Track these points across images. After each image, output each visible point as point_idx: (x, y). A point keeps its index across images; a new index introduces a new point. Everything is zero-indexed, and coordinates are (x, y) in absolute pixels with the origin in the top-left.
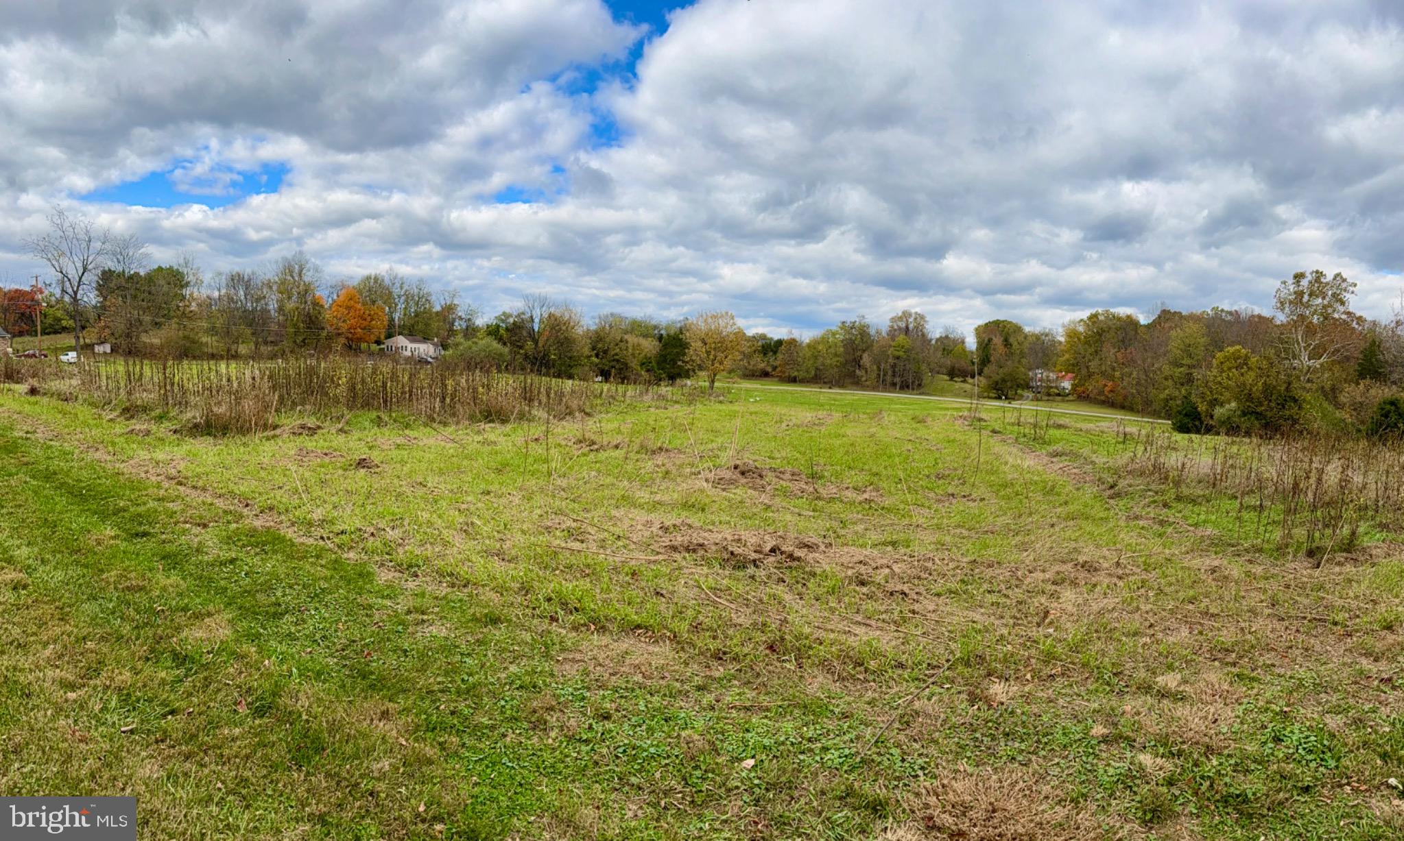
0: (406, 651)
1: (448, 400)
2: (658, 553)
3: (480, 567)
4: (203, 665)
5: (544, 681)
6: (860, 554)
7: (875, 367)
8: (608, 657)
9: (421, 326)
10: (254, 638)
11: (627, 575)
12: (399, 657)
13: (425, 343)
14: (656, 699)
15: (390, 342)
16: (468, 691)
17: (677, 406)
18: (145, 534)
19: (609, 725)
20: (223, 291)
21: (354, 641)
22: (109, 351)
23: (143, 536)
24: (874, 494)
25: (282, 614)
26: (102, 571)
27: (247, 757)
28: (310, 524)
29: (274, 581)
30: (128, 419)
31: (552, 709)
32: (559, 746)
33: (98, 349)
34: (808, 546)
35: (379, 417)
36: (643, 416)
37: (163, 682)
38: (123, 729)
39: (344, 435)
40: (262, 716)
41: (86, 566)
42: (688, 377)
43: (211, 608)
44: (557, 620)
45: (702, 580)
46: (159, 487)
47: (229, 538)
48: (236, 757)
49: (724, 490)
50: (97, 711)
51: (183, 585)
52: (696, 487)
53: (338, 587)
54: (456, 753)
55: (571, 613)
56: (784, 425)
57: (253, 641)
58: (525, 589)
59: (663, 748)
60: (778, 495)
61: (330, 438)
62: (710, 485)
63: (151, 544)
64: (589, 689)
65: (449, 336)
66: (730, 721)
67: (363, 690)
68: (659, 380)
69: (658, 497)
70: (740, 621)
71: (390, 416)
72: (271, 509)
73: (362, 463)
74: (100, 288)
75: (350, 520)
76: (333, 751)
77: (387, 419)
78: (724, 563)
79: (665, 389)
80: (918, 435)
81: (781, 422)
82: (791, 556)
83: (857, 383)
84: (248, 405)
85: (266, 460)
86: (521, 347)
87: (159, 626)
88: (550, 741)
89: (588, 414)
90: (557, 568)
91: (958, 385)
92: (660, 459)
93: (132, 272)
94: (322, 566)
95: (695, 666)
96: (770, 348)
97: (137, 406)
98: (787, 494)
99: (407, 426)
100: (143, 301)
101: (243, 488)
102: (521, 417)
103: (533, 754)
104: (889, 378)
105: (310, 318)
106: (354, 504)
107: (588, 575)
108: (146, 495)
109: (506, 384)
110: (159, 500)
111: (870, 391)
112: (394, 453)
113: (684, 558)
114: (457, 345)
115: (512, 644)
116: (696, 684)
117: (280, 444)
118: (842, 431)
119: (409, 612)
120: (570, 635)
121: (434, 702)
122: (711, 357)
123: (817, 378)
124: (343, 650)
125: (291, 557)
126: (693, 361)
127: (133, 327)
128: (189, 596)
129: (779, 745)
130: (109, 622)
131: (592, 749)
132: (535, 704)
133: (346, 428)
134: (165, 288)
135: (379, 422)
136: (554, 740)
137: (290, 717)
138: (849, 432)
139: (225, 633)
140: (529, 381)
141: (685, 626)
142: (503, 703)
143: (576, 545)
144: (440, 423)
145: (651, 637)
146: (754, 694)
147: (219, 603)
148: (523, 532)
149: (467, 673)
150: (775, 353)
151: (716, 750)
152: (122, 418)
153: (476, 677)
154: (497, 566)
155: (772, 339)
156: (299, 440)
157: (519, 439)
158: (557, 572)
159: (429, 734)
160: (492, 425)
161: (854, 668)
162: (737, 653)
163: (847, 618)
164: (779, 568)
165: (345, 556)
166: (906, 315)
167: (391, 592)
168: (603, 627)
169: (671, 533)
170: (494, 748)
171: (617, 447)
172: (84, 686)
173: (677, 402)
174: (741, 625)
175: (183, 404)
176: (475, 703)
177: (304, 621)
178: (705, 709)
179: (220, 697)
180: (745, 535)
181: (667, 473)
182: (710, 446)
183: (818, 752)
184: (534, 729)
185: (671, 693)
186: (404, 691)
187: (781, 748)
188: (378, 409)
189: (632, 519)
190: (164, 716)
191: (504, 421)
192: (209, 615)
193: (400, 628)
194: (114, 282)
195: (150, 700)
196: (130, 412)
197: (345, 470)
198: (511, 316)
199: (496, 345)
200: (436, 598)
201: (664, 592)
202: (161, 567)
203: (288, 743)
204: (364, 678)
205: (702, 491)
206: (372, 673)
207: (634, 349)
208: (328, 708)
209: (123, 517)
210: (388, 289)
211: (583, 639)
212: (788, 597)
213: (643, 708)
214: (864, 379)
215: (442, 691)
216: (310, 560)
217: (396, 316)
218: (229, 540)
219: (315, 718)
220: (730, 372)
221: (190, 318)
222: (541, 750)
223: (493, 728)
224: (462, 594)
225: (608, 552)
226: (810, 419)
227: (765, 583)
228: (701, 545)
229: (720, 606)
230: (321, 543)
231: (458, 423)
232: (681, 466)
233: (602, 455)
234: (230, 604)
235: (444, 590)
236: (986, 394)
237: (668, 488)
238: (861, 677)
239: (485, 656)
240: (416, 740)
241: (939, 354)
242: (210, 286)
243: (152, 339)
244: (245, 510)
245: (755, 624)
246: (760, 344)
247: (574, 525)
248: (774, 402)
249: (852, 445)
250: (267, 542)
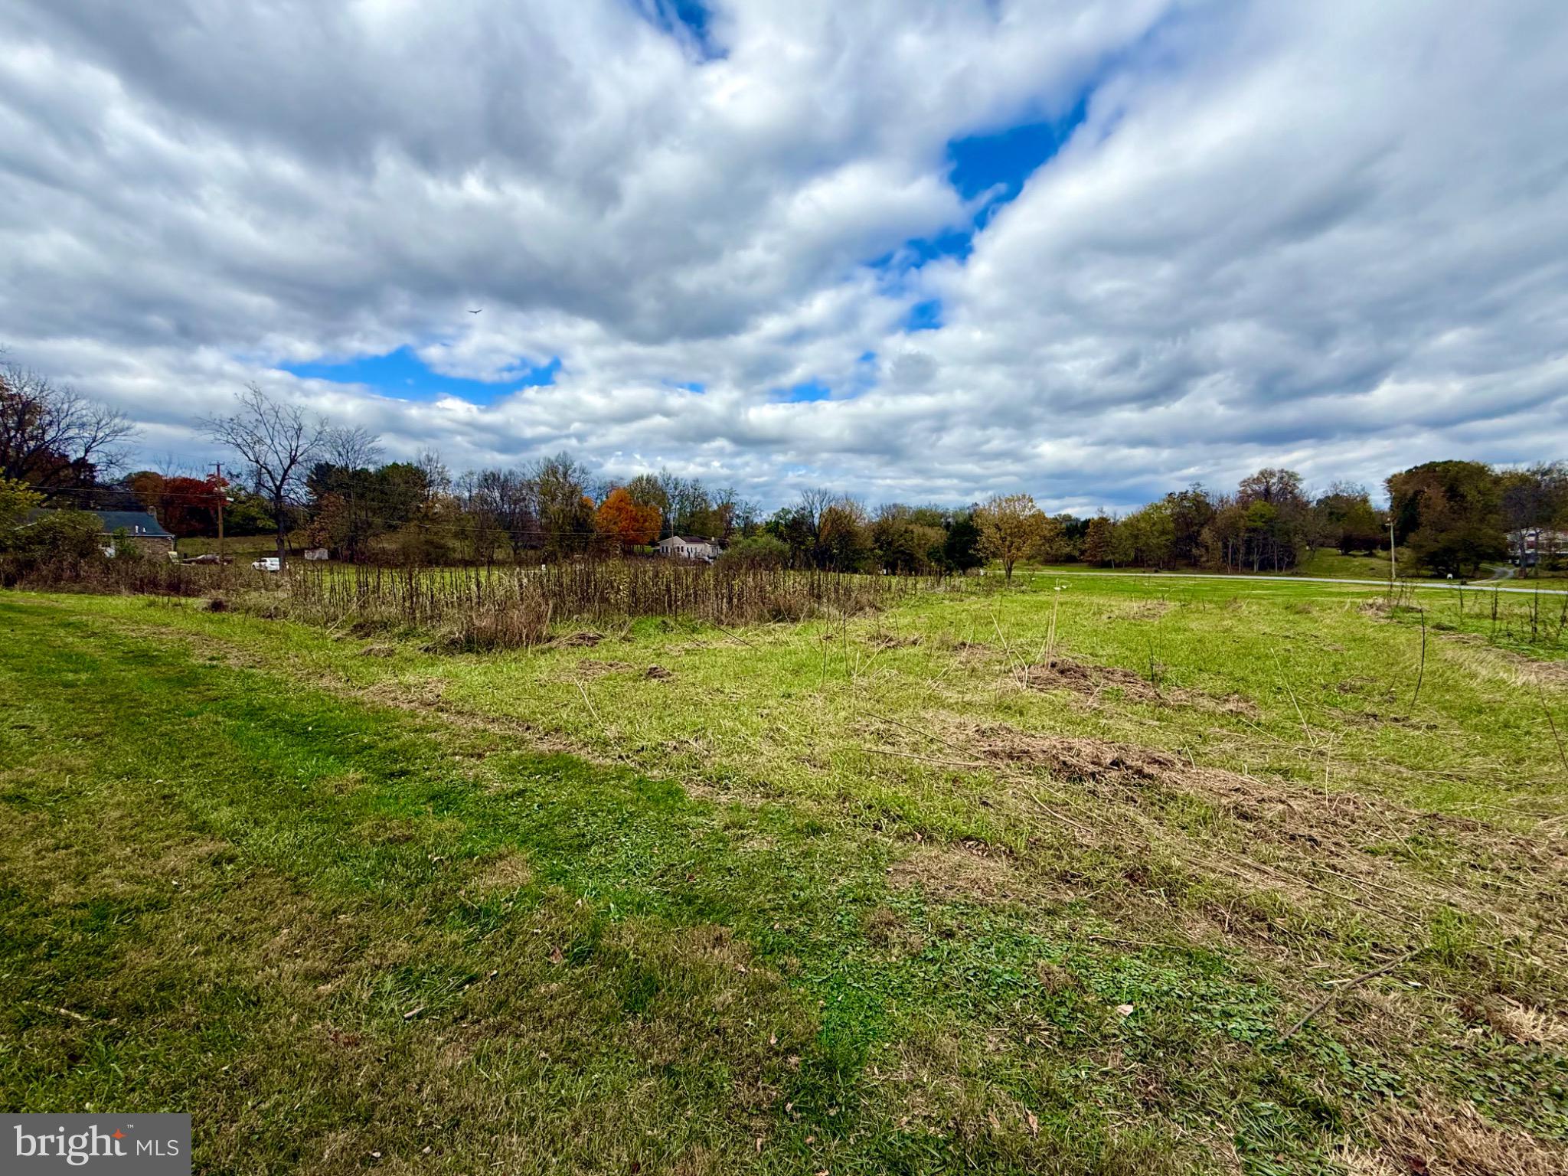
0: (729, 869)
1: (735, 600)
2: (977, 759)
3: (790, 775)
4: (503, 917)
5: (877, 894)
6: (1235, 780)
7: (1220, 544)
8: (940, 868)
9: (697, 526)
10: (559, 876)
11: (946, 781)
12: (723, 877)
13: (702, 542)
14: (1000, 919)
15: (665, 543)
16: (802, 907)
17: (973, 597)
18: (403, 773)
19: (954, 944)
20: (475, 492)
21: (673, 865)
22: (326, 557)
23: (400, 776)
24: (1243, 705)
25: (588, 846)
26: (349, 824)
27: (573, 1014)
28: (606, 744)
29: (574, 810)
30: (361, 638)
31: (890, 924)
32: (904, 965)
33: (308, 555)
34: (1160, 763)
35: (664, 622)
36: (937, 610)
37: (454, 946)
38: (406, 1016)
39: (628, 644)
40: (583, 964)
41: (326, 821)
42: (982, 565)
43: (502, 849)
44: (881, 829)
45: (1033, 792)
46: (413, 715)
47: (512, 767)
48: (559, 1016)
49: (1041, 690)
50: (366, 1001)
51: (463, 827)
52: (1009, 687)
53: (646, 809)
54: (798, 975)
55: (894, 821)
56: (1104, 617)
57: (558, 880)
58: (844, 797)
59: (1018, 975)
60: (1108, 699)
61: (613, 648)
62: (1025, 684)
63: (412, 785)
64: (925, 903)
65: (727, 535)
66: (1095, 956)
67: (690, 917)
68: (949, 571)
69: (968, 697)
70: (1085, 841)
71: (676, 620)
72: (557, 730)
73: (653, 673)
74: (311, 483)
75: (650, 735)
76: (670, 989)
77: (672, 623)
78: (1055, 774)
79: (959, 581)
80: (1299, 630)
81: (1101, 613)
82: (1139, 772)
83: (1194, 564)
84: (516, 616)
85: (544, 677)
86: (802, 543)
87: (438, 879)
88: (894, 959)
89: (879, 609)
90: (872, 774)
91: (1359, 560)
92: (964, 654)
93: (358, 468)
94: (625, 788)
95: (1040, 887)
96: (1075, 529)
97: (373, 622)
98: (1117, 696)
99: (694, 630)
100: (373, 500)
101: (522, 709)
102: (811, 614)
103: (878, 974)
104: (1241, 557)
105: (578, 520)
106: (650, 717)
107: (906, 781)
108: (398, 727)
109: (793, 583)
110: (416, 731)
111: (1215, 573)
112: (686, 659)
113: (1008, 766)
114: (736, 543)
115: (838, 855)
116: (1043, 906)
117: (557, 656)
118: (1182, 624)
119: (727, 828)
120: (896, 845)
121: (768, 921)
122: (1007, 543)
123: (1139, 561)
124: (662, 876)
125: (588, 781)
126: (986, 548)
127: (359, 530)
128: (472, 839)
129: (1162, 995)
130: (368, 885)
131: (940, 969)
132: (872, 918)
133: (630, 636)
134: (403, 487)
135: (665, 627)
136: (897, 957)
137: (615, 959)
138: (1193, 625)
139: (524, 875)
140: (816, 577)
141: (1021, 843)
142: (839, 918)
143: (888, 749)
144: (728, 624)
145: (984, 851)
146: (1117, 927)
147: (512, 842)
148: (832, 736)
149: (797, 888)
150: (1083, 535)
151: (1082, 987)
152: (354, 637)
153: (808, 891)
154: (811, 774)
155: (1077, 520)
156: (579, 652)
157: (814, 639)
158: (874, 778)
159: (768, 957)
160: (781, 624)
161: (1252, 922)
162: (1089, 878)
163: (1230, 857)
164: (1125, 785)
165: (649, 774)
166: (1266, 474)
167: (703, 809)
168: (930, 837)
169: (988, 737)
170: (837, 967)
171: (914, 643)
172: (343, 972)
173: (972, 593)
174: (1088, 847)
175: (436, 617)
176: (810, 920)
177: (614, 850)
178: (1059, 937)
179: (528, 949)
180: (1077, 743)
181: (973, 670)
182: (1019, 641)
183: (1217, 1015)
184: (875, 946)
185: (1016, 914)
186: (735, 912)
187: (1166, 999)
188: (663, 613)
189: (943, 721)
190: (460, 987)
191: (795, 620)
192: (501, 857)
193: (720, 845)
194: (333, 478)
195: (439, 971)
196: (363, 629)
197: (635, 681)
198: (790, 512)
199: (776, 542)
200: (753, 810)
201: (990, 802)
202: (430, 810)
203: (617, 989)
204: (690, 903)
205: (1017, 691)
206: (697, 897)
207: (919, 539)
208: (657, 942)
209: (371, 755)
210: (661, 489)
211: (910, 849)
212: (1143, 820)
213: (988, 928)
214: (1203, 559)
215: (774, 909)
216: (612, 782)
217: (671, 516)
218: (512, 770)
219: (644, 956)
220: (1029, 559)
221: (433, 521)
222: (885, 969)
223: (832, 946)
224: (778, 805)
225: (923, 756)
226: (1136, 609)
227: (1110, 801)
228: (1027, 752)
229: (1058, 822)
230: (620, 762)
231: (746, 624)
232: (988, 664)
233: (902, 652)
234: (524, 842)
235: (760, 802)
236: (1411, 571)
237: (976, 688)
238: (1265, 935)
239: (813, 868)
240: (755, 965)
241: (1323, 520)
242: (458, 485)
243: (389, 544)
244: (527, 734)
245: (1105, 847)
246: (1064, 525)
247: (882, 727)
248: (1088, 590)
249: (1199, 641)
250: (558, 767)
